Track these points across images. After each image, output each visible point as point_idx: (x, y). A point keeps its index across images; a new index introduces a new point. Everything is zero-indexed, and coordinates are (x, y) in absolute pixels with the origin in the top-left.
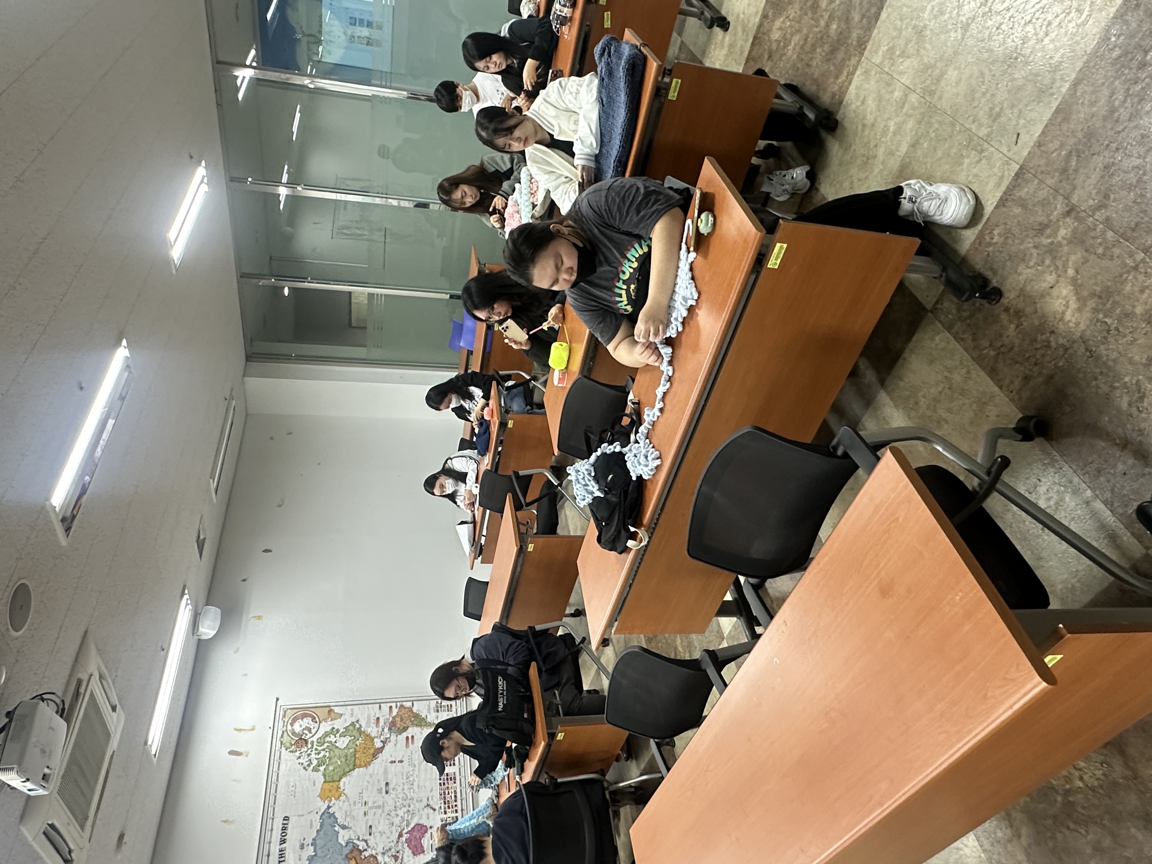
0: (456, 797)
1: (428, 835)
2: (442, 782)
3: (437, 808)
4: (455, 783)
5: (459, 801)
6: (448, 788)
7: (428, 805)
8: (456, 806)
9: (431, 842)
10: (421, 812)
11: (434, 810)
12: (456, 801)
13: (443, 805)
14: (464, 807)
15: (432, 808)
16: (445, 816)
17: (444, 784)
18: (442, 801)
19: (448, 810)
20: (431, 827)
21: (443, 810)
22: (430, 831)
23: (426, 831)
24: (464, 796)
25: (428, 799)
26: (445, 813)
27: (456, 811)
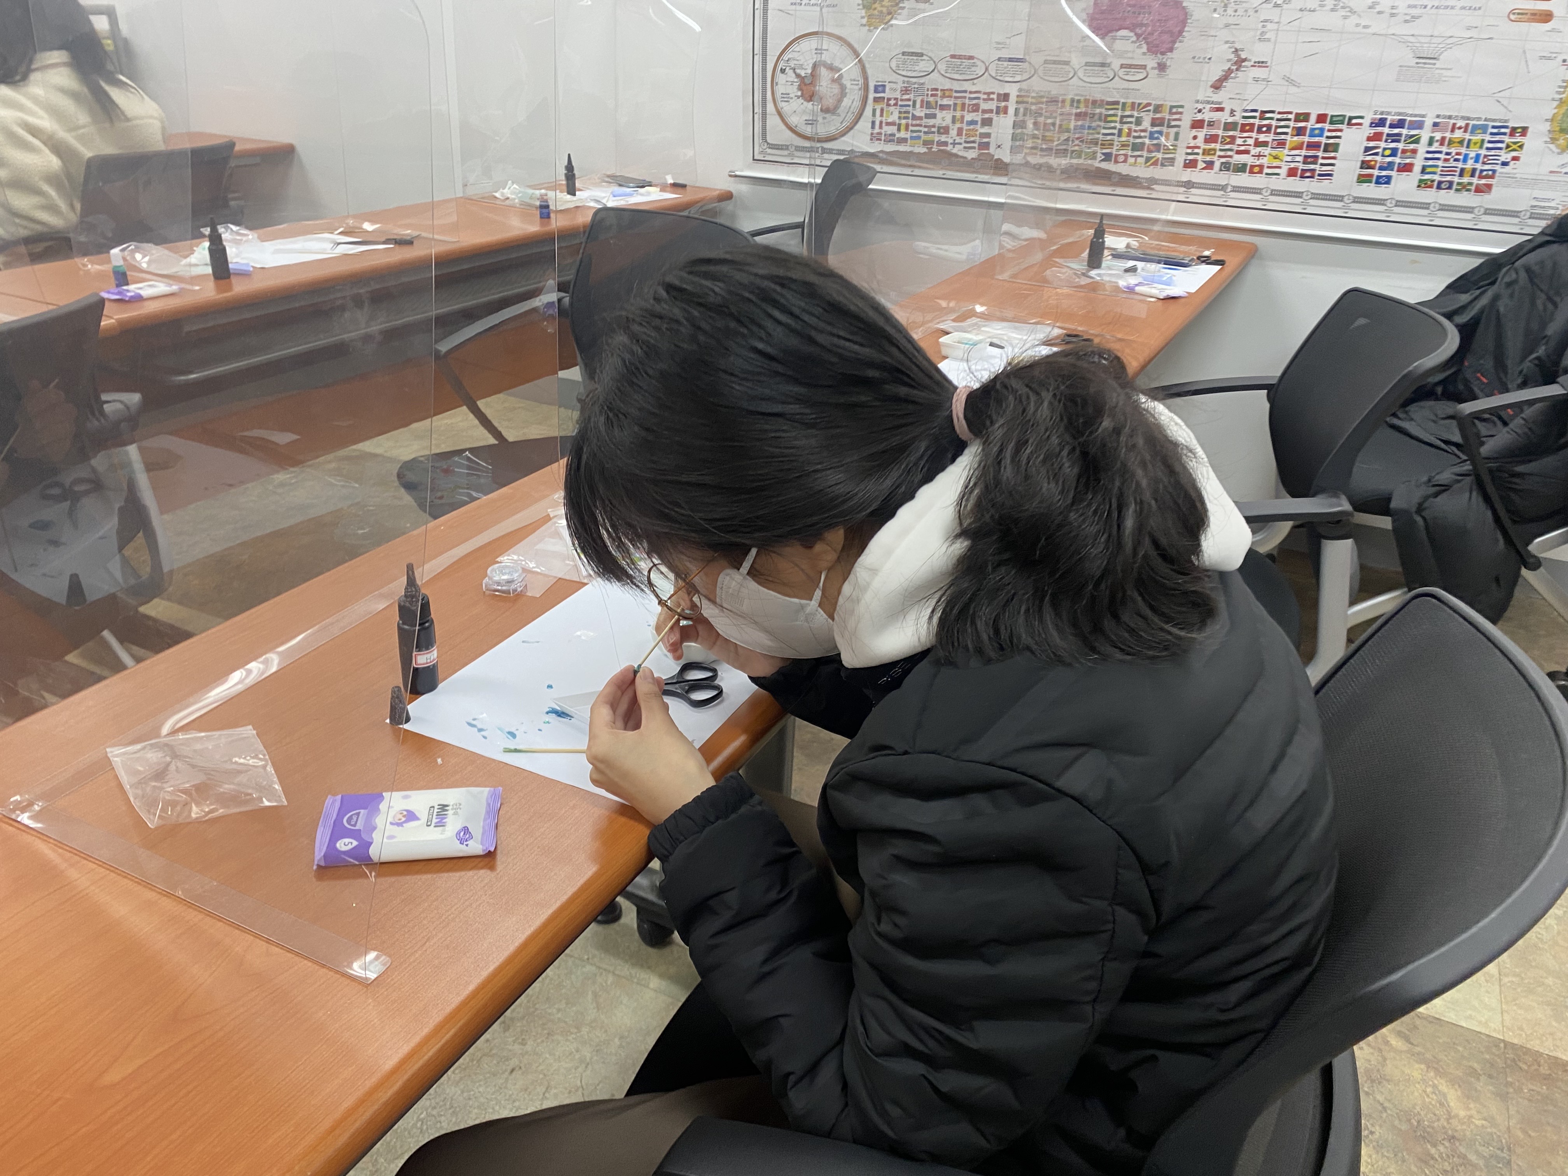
0: (1241, 168)
1: (1138, 53)
2: (1311, 124)
3: (1221, 96)
4: (1292, 173)
5: (1223, 178)
6: (1282, 144)
7: (1240, 62)
8: (1209, 165)
9: (1116, 64)
10: (1224, 35)
11: (1217, 86)
12: (1226, 167)
13: (1224, 117)
14: (1196, 195)
15: (1225, 77)
16: (1186, 122)
17: (1300, 132)
18: (1238, 118)
19: (1201, 134)
20: (1162, 67)
21: (1207, 116)
22: (1151, 62)
23: (1153, 49)
24: (1235, 199)
25: (1261, 64)
26: (1197, 124)
27: (1191, 164)
